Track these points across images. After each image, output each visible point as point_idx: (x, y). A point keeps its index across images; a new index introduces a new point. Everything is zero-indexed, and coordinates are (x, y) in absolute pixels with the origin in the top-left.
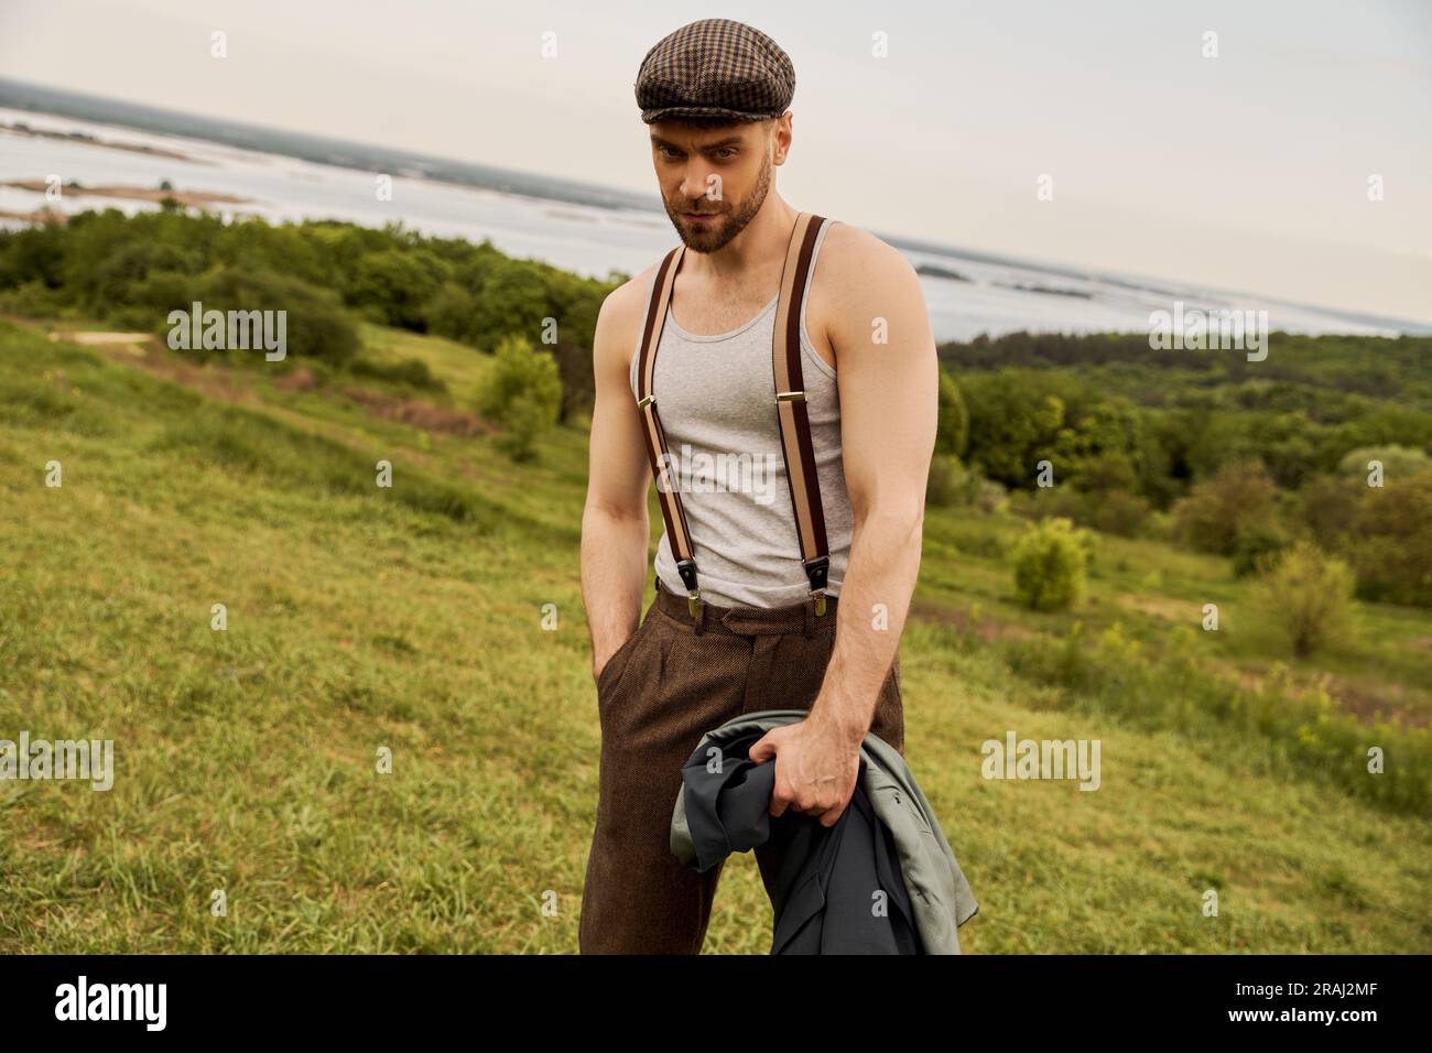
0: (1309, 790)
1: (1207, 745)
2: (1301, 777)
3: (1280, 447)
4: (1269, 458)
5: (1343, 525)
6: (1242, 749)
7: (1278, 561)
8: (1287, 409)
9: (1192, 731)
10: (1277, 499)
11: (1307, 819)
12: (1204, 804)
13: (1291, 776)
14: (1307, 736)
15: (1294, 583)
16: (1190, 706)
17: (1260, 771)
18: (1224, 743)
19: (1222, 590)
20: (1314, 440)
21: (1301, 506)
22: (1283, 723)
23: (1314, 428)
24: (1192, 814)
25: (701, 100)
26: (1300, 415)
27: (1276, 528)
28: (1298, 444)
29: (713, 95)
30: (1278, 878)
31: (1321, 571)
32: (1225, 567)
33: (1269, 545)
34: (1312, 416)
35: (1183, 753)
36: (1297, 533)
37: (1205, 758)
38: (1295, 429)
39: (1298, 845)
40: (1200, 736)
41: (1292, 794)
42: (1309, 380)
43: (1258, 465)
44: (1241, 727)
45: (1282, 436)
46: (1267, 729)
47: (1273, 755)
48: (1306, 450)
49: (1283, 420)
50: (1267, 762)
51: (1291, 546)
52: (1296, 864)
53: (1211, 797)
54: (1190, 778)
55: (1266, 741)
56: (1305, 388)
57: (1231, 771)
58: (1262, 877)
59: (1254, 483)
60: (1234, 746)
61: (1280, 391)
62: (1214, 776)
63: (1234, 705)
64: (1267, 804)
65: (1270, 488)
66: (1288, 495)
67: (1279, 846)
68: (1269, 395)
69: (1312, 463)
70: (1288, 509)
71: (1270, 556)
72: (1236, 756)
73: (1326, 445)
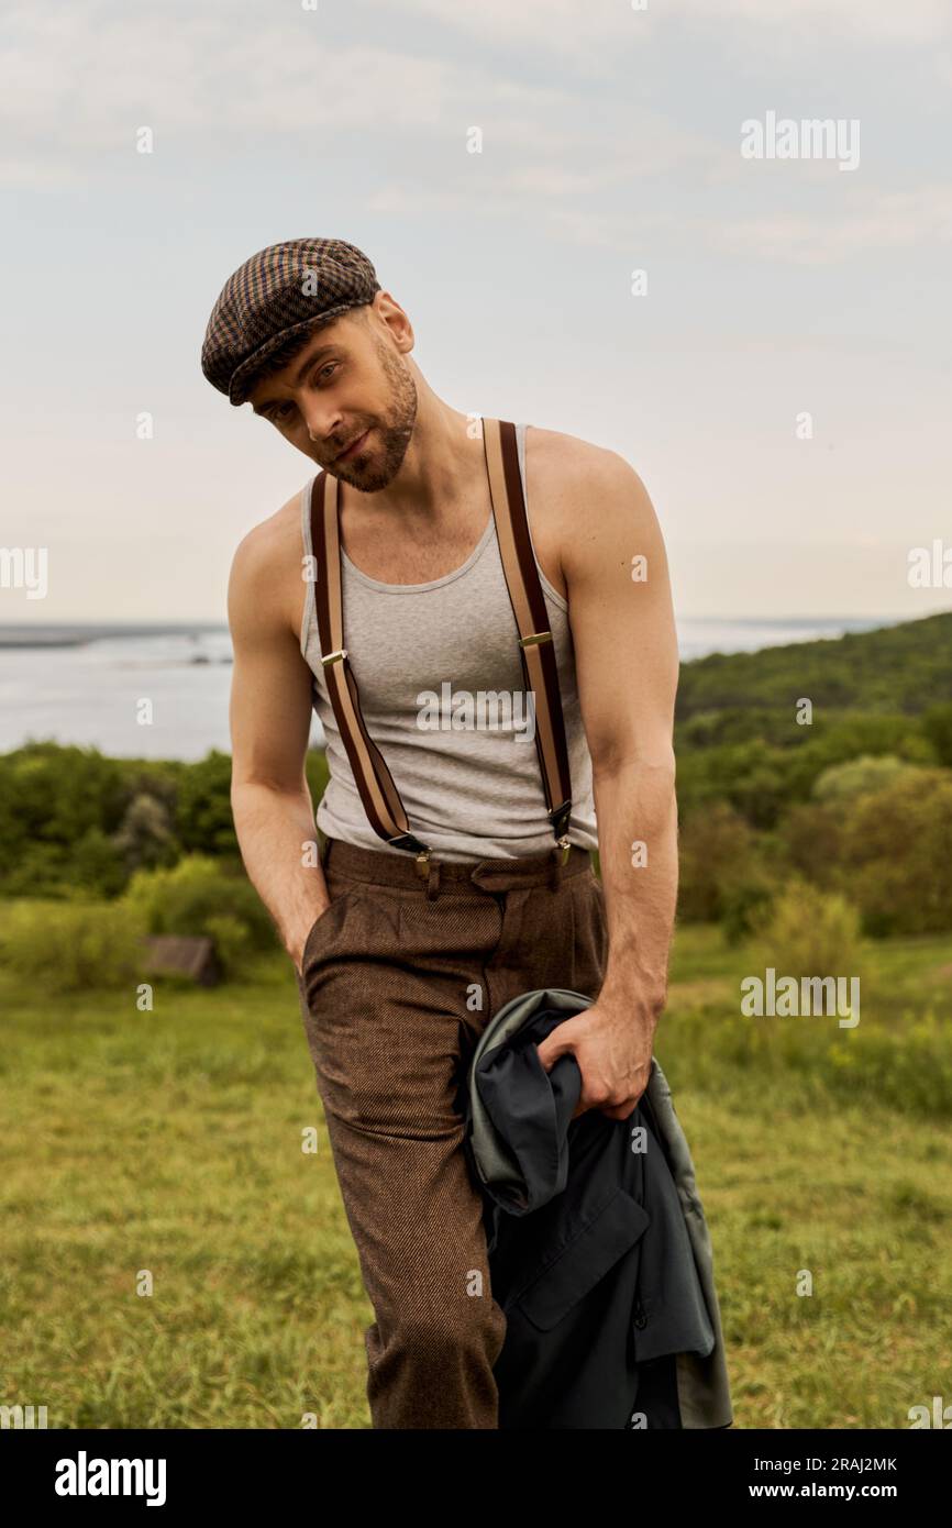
0: (855, 1115)
1: (733, 1097)
2: (843, 1105)
3: (744, 785)
4: (736, 799)
5: (832, 857)
6: (773, 1091)
7: (773, 912)
8: (742, 738)
9: (714, 1086)
10: (755, 844)
11: (861, 1150)
12: (743, 1156)
13: (833, 1106)
14: (842, 1058)
15: (795, 934)
16: (705, 1059)
17: (798, 1111)
18: (752, 1088)
19: (719, 962)
20: (780, 768)
21: (783, 846)
22: (811, 1052)
23: (776, 755)
24: (734, 1169)
25: (255, 342)
26: (758, 743)
27: (759, 876)
28: (765, 778)
29: (262, 328)
30: (844, 1209)
31: (819, 913)
32: (715, 936)
33: (758, 896)
34: (771, 739)
35: (708, 1111)
36: (784, 877)
37: (735, 1111)
38: (756, 761)
39: (856, 1172)
40: (723, 1089)
41: (839, 1126)
42: (760, 702)
43: (725, 809)
44: (768, 1068)
45: (744, 770)
46: (796, 1061)
47: (808, 1089)
48: (774, 781)
49: (741, 753)
50: (804, 1098)
51: (782, 892)
52: (857, 1190)
53: (750, 1147)
54: (722, 1133)
55: (796, 1076)
56: (756, 712)
57: (767, 1118)
58: (825, 1211)
59: (726, 830)
60: (763, 1091)
61: (731, 720)
62: (748, 1128)
63: (754, 1043)
64: (814, 1140)
65: (743, 833)
66: (766, 838)
67: (837, 1176)
68: (720, 727)
69: (783, 795)
70: (770, 855)
71: (762, 909)
72: (769, 1101)
73: (795, 771)
